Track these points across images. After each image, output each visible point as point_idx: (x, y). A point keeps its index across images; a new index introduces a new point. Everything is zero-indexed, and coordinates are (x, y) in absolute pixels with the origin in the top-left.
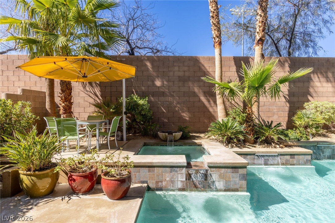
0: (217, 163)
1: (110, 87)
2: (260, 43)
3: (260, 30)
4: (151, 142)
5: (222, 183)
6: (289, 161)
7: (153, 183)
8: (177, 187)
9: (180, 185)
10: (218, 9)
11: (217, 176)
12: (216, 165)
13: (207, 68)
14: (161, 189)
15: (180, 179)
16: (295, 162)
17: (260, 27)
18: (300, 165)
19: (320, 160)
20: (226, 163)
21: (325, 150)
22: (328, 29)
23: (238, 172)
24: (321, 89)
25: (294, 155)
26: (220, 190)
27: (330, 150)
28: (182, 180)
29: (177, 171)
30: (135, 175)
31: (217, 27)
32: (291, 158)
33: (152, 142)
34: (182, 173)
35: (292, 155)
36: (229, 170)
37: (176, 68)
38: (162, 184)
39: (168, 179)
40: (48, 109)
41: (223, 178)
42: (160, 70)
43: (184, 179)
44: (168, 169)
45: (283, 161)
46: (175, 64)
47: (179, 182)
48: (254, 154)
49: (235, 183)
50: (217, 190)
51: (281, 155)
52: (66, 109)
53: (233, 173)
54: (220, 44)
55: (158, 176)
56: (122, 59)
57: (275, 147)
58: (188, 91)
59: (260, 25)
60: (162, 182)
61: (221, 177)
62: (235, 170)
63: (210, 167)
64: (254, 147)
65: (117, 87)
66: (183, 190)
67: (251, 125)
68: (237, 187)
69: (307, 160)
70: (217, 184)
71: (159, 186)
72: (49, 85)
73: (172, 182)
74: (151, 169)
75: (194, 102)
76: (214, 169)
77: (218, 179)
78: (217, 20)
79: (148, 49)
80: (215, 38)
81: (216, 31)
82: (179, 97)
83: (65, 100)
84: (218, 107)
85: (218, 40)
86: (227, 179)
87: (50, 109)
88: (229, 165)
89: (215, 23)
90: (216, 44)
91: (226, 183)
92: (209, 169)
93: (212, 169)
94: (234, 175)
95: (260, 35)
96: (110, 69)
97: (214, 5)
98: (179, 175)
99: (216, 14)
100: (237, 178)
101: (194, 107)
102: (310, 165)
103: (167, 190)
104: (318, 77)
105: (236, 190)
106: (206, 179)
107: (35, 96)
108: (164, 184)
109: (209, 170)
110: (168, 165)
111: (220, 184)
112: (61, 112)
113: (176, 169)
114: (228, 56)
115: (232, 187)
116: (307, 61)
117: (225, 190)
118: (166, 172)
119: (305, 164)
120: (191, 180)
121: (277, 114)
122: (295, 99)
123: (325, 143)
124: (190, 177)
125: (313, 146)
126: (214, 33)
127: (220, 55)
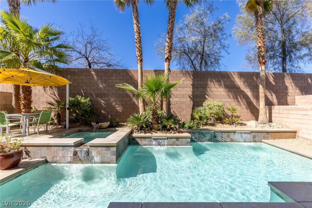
0: (95, 144)
2: (167, 61)
3: (167, 52)
4: (84, 129)
5: (98, 157)
6: (175, 142)
7: (50, 158)
8: (67, 161)
9: (69, 159)
10: (140, 37)
11: (96, 153)
12: (94, 145)
13: (136, 77)
14: (56, 162)
15: (69, 155)
16: (179, 143)
17: (167, 50)
18: (183, 146)
19: (202, 142)
20: (101, 144)
21: (206, 135)
22: (226, 51)
23: (110, 150)
24: (216, 93)
25: (179, 138)
26: (97, 162)
27: (210, 135)
28: (71, 156)
29: (67, 149)
30: (38, 152)
31: (139, 49)
32: (176, 141)
33: (86, 129)
34: (71, 151)
35: (177, 138)
36: (104, 148)
37: (114, 77)
38: (57, 159)
39: (61, 155)
40: (13, 106)
41: (100, 154)
42: (103, 79)
43: (72, 155)
44: (61, 148)
45: (171, 142)
46: (113, 75)
47: (69, 157)
48: (151, 138)
49: (108, 157)
50: (95, 163)
51: (170, 138)
52: (25, 106)
53: (107, 150)
54: (141, 61)
55: (54, 153)
56: (75, 71)
57: (174, 133)
58: (122, 93)
59: (167, 48)
60: (56, 157)
61: (99, 153)
62: (108, 149)
63: (91, 146)
64: (157, 132)
66: (70, 162)
67: (155, 117)
68: (109, 160)
69: (187, 142)
70: (95, 158)
71: (54, 160)
72: (15, 89)
73: (64, 157)
74: (49, 148)
75: (127, 101)
76: (93, 148)
77: (96, 155)
78: (139, 44)
79: (103, 64)
80: (137, 57)
81: (138, 52)
82: (116, 97)
83: (24, 99)
85: (139, 59)
86: (102, 155)
87: (15, 105)
88: (103, 145)
89: (137, 46)
90: (138, 61)
91: (102, 158)
92: (90, 147)
93: (92, 148)
94: (107, 151)
95: (167, 55)
96: (50, 77)
97: (137, 35)
98: (69, 152)
99: (138, 40)
100: (109, 154)
101: (126, 104)
102: (189, 146)
103: (60, 163)
104: (214, 85)
105: (109, 163)
107: (6, 96)
108: (58, 159)
109: (90, 149)
110: (60, 145)
111: (97, 159)
112: (22, 107)
113: (67, 148)
114: (151, 69)
115: (106, 160)
116: (206, 74)
117: (101, 163)
118: (59, 150)
119: (186, 145)
120: (77, 156)
121: (186, 110)
122: (198, 100)
123: (206, 130)
124: (77, 153)
125: (198, 132)
126: (138, 53)
127: (141, 68)
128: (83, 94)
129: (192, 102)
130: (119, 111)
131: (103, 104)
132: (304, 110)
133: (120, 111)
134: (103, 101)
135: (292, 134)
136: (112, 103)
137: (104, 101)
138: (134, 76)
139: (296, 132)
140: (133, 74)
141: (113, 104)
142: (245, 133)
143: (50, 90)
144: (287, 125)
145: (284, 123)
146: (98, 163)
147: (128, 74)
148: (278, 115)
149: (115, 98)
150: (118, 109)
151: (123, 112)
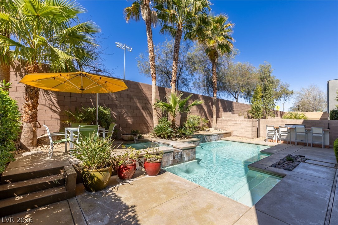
0: (186, 147)
1: (69, 97)
5: (187, 157)
8: (169, 164)
11: (186, 154)
13: (145, 91)
17: (175, 73)
20: (189, 147)
23: (193, 151)
31: (154, 67)
34: (172, 156)
39: (165, 160)
43: (173, 159)
47: (170, 161)
49: (192, 156)
53: (191, 151)
57: (187, 139)
58: (133, 105)
65: (76, 97)
66: (172, 165)
70: (185, 158)
75: (136, 113)
80: (153, 74)
81: (154, 70)
84: (154, 117)
85: (155, 76)
86: (189, 155)
89: (153, 64)
90: (154, 78)
91: (189, 157)
93: (184, 151)
97: (152, 54)
98: (170, 157)
101: (136, 116)
105: (192, 160)
106: (182, 157)
113: (169, 154)
117: (189, 161)
118: (164, 156)
120: (175, 158)
127: (156, 85)
128: (92, 103)
129: (180, 115)
130: (129, 122)
131: (114, 116)
132: (235, 121)
133: (131, 123)
134: (114, 113)
135: (229, 134)
136: (124, 114)
137: (116, 113)
138: (143, 90)
139: (231, 133)
140: (142, 88)
141: (124, 116)
142: (215, 135)
143: (43, 94)
144: (226, 129)
145: (224, 128)
146: (187, 161)
147: (139, 87)
148: (220, 124)
149: (126, 110)
150: (129, 121)
151: (133, 124)
